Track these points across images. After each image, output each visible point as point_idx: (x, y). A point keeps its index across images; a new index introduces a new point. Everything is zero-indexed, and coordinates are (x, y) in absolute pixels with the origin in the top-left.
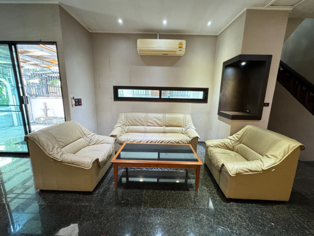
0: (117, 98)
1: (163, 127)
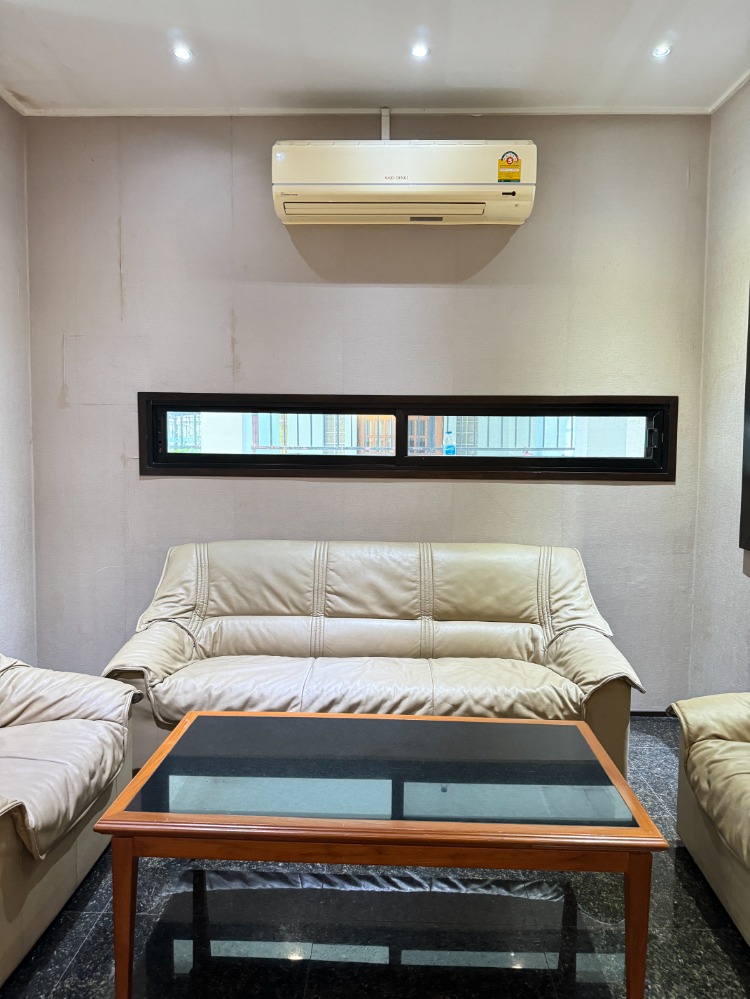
0: (156, 459)
1: (418, 623)
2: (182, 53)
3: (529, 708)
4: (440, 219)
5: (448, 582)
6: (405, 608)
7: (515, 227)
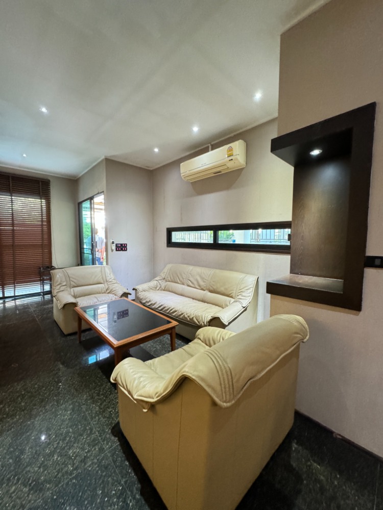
0: (170, 244)
1: (205, 292)
2: (156, 150)
3: (197, 320)
4: (220, 172)
5: (214, 282)
6: (202, 287)
7: (242, 169)
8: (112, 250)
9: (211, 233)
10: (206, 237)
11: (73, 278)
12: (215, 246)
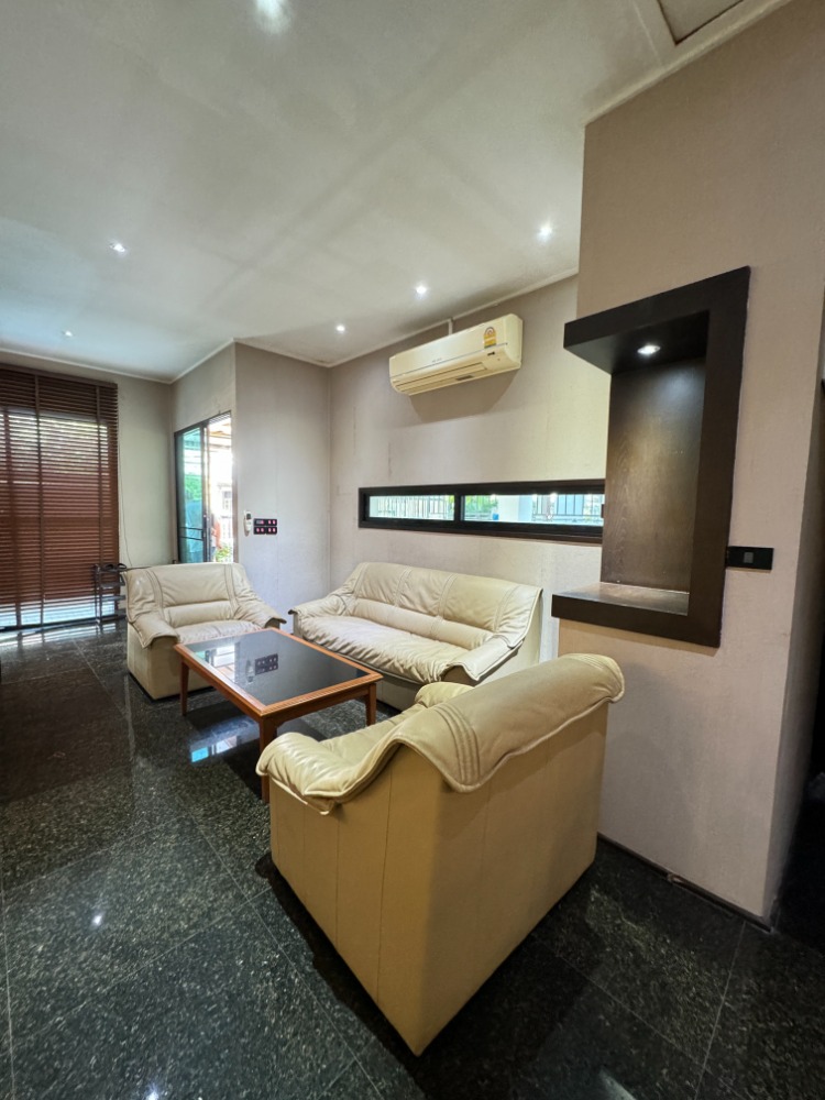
0: (366, 520)
1: (435, 619)
2: (341, 329)
3: (419, 672)
4: (469, 377)
5: (454, 598)
6: (430, 609)
7: (515, 371)
8: (247, 533)
9: (449, 499)
10: (440, 508)
11: (169, 588)
12: (459, 526)
